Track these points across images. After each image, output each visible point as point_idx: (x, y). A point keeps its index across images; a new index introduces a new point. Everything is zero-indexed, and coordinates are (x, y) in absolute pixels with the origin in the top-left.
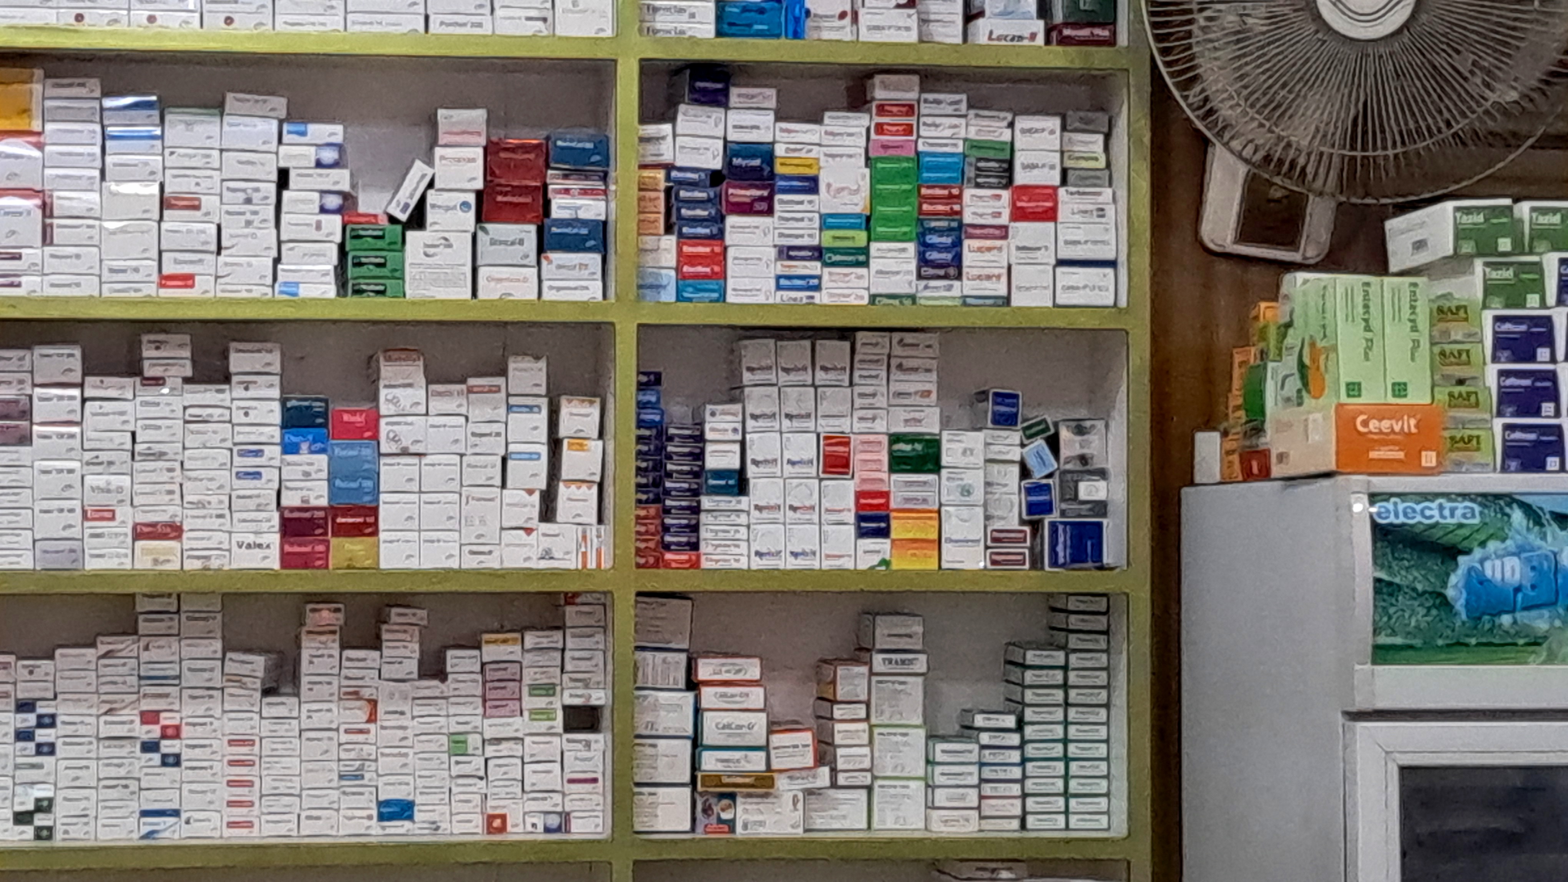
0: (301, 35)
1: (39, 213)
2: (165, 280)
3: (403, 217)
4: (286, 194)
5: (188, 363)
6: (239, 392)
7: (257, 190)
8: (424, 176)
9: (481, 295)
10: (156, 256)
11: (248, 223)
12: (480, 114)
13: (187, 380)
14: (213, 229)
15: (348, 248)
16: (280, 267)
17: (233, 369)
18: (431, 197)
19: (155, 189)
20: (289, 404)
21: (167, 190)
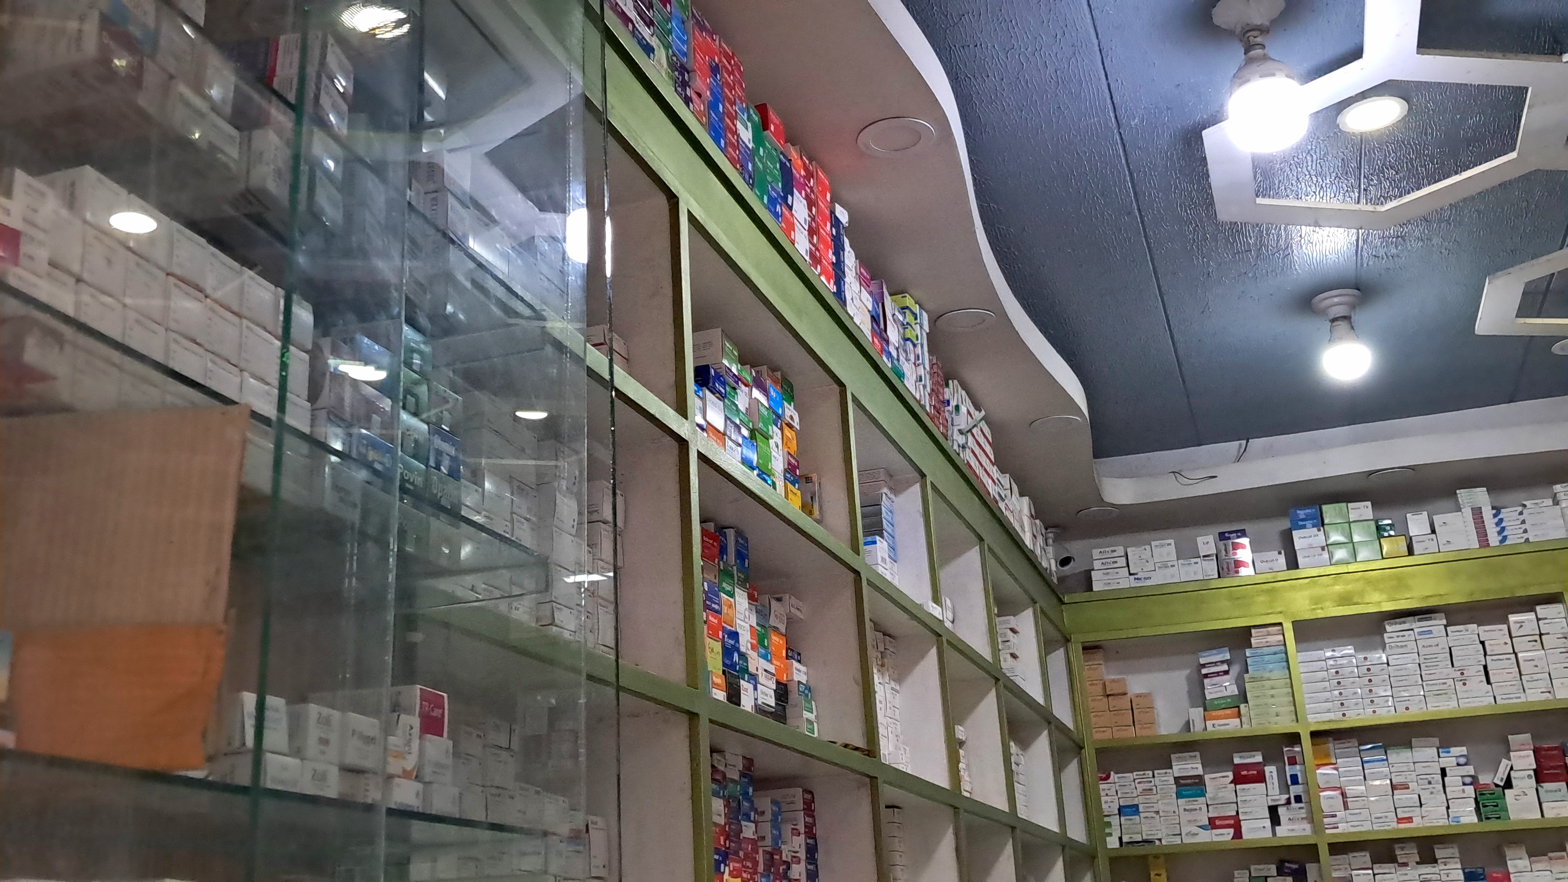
0: (1440, 711)
1: (1341, 797)
2: (1400, 820)
3: (1502, 784)
4: (1446, 779)
5: (1417, 856)
6: (1443, 867)
7: (1433, 778)
8: (1507, 765)
9: (1546, 815)
10: (1394, 810)
11: (1432, 793)
12: (1528, 736)
13: (1418, 863)
14: (1417, 796)
15: (1479, 800)
16: (1450, 810)
17: (1437, 857)
18: (1512, 773)
19: (1388, 782)
20: (1466, 871)
21: (1393, 782)
